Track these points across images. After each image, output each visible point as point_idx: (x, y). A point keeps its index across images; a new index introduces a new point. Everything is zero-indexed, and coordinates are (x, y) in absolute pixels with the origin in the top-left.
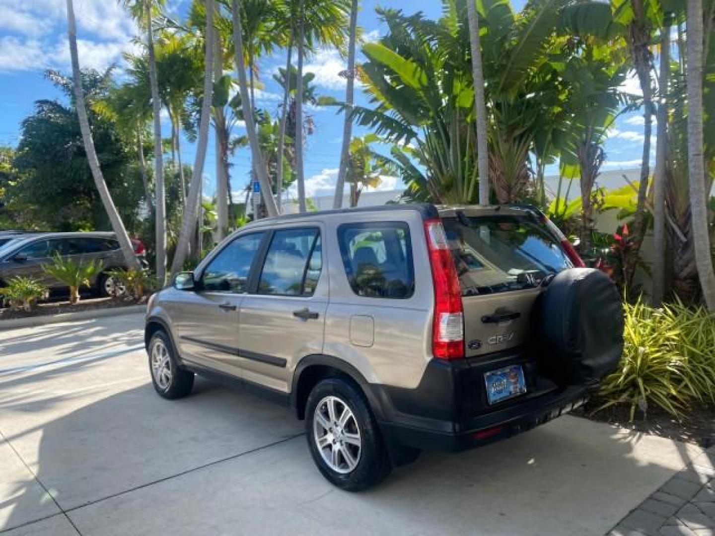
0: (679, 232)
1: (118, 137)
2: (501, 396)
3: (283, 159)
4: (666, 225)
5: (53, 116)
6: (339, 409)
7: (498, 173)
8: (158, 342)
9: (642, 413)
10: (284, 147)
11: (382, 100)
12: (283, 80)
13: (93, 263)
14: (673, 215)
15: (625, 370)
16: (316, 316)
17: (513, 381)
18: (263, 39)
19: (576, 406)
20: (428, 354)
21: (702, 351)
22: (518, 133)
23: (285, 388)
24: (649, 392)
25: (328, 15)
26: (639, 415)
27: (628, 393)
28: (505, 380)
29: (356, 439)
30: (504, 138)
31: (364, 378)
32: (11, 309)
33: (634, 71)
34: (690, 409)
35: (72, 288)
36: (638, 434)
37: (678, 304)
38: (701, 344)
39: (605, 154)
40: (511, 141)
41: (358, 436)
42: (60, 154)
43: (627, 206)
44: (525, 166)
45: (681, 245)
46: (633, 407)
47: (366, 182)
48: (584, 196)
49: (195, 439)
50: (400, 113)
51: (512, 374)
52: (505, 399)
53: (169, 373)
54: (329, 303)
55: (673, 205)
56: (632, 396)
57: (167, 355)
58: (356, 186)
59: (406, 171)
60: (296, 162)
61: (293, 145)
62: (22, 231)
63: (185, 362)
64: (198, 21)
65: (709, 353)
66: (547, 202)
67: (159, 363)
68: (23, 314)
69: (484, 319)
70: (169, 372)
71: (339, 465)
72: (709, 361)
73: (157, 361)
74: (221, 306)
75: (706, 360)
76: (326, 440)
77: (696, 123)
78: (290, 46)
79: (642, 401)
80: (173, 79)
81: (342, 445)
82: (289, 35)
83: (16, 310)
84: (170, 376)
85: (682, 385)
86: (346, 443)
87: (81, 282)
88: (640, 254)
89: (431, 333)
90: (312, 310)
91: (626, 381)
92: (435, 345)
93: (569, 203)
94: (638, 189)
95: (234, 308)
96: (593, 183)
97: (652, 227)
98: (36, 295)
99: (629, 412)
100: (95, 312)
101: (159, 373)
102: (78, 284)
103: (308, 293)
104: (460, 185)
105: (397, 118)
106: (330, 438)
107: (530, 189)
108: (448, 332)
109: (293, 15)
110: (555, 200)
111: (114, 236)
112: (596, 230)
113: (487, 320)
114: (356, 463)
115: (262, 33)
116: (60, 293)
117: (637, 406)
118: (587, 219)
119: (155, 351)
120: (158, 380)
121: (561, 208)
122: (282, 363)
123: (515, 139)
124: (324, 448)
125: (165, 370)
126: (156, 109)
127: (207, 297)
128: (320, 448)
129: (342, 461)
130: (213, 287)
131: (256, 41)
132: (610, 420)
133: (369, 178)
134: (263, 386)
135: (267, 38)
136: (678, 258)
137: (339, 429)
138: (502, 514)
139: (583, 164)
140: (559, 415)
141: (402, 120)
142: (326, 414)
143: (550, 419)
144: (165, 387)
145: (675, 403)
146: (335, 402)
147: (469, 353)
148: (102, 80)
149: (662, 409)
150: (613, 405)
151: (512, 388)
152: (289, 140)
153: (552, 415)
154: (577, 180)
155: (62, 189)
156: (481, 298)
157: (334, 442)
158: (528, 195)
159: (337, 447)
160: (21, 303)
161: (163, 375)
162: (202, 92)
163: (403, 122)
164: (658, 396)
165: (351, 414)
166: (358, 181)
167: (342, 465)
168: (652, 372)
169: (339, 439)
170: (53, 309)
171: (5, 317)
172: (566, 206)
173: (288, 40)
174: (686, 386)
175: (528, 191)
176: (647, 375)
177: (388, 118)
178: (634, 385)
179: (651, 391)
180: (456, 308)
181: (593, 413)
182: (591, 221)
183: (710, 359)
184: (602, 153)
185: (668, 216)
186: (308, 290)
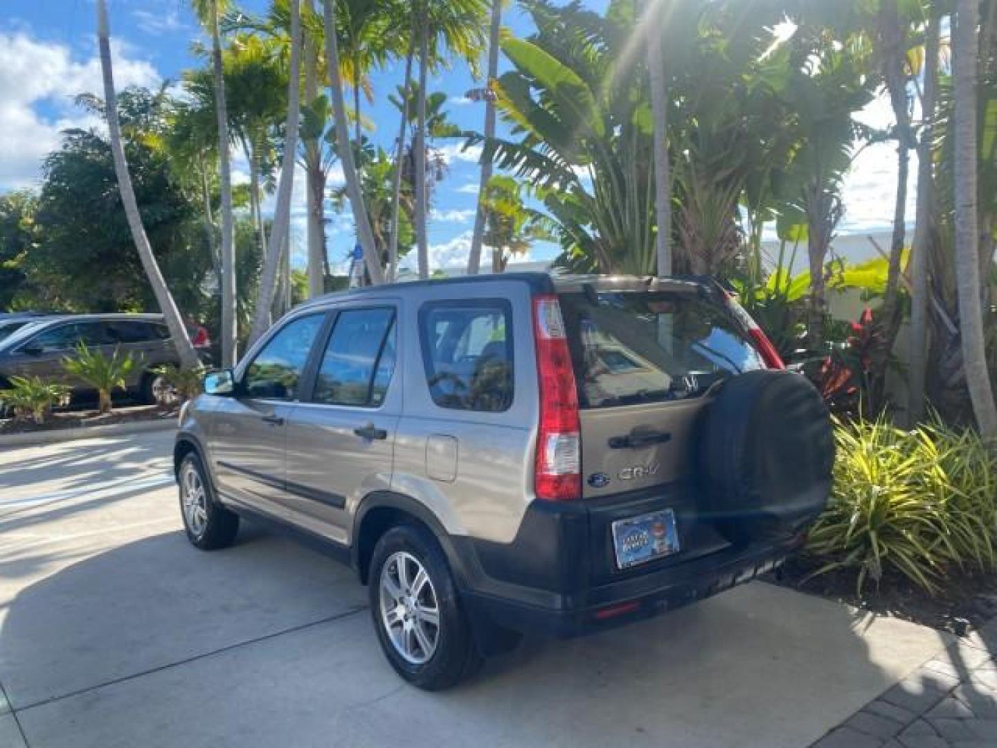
0: (947, 320)
1: (177, 183)
2: (639, 556)
3: (399, 211)
4: (929, 309)
5: (90, 152)
6: (412, 570)
7: (692, 234)
8: (189, 469)
9: (873, 581)
10: (400, 195)
11: (530, 129)
12: (401, 101)
13: (130, 355)
14: (939, 295)
15: (853, 519)
16: (383, 435)
17: (657, 534)
18: (373, 44)
19: (760, 571)
20: (528, 493)
21: (968, 493)
22: (720, 176)
23: (343, 538)
24: (886, 550)
25: (463, 11)
26: (869, 584)
27: (856, 553)
28: (645, 533)
29: (433, 614)
30: (703, 182)
31: (443, 528)
32: (17, 419)
33: (883, 86)
34: (946, 577)
35: (102, 391)
36: (870, 614)
37: (937, 423)
38: (968, 482)
39: (844, 205)
40: (713, 187)
41: (436, 610)
42: (98, 204)
43: (871, 284)
44: (732, 223)
45: (950, 338)
46: (861, 576)
47: (514, 248)
48: (812, 267)
49: (226, 609)
50: (554, 148)
51: (658, 524)
52: (642, 561)
53: (202, 512)
54: (400, 416)
55: (939, 282)
56: (862, 557)
57: (201, 487)
58: (501, 252)
59: (565, 230)
60: (417, 218)
61: (414, 193)
62: (45, 312)
63: (223, 499)
64: (282, 18)
65: (978, 496)
66: (765, 275)
67: (191, 498)
68: (33, 426)
69: (612, 443)
70: (204, 512)
71: (412, 652)
72: (977, 508)
73: (188, 496)
74: (266, 419)
75: (974, 505)
76: (395, 614)
77: (967, 159)
78: (410, 53)
79: (874, 565)
80: (250, 99)
81: (415, 622)
82: (408, 37)
83: (23, 420)
84: (205, 517)
85: (938, 541)
86: (421, 620)
87: (114, 384)
88: (894, 352)
89: (533, 463)
90: (379, 426)
91: (855, 535)
92: (538, 478)
93: (794, 278)
94: (889, 256)
95: (281, 422)
96: (826, 246)
97: (909, 313)
98: (50, 401)
99: (856, 581)
100: (132, 425)
101: (191, 512)
102: (109, 386)
103: (376, 402)
104: (638, 251)
105: (549, 156)
106: (400, 611)
107: (741, 257)
108: (558, 461)
109: (414, 9)
110: (776, 271)
111: (163, 320)
112: (830, 316)
113: (619, 443)
114: (433, 650)
115: (372, 35)
116: (85, 399)
117: (868, 572)
118: (817, 299)
119: (186, 481)
120: (190, 523)
121: (783, 286)
122: (339, 503)
123: (718, 185)
124: (393, 626)
125: (199, 508)
126: (224, 141)
127: (250, 405)
128: (387, 626)
129: (415, 646)
130: (262, 392)
131: (363, 46)
132: (827, 592)
133: (519, 241)
134: (318, 535)
135: (380, 42)
136: (945, 357)
137: (413, 600)
138: (640, 730)
139: (811, 222)
140: (733, 584)
141: (558, 158)
142: (396, 577)
143: (717, 592)
144: (198, 533)
145: (924, 568)
146: (408, 560)
147: (589, 492)
148: (156, 103)
149: (905, 576)
150: (834, 570)
151: (656, 545)
152: (407, 188)
153: (720, 585)
154: (804, 245)
155: (100, 254)
156: (612, 411)
157: (406, 618)
158: (738, 265)
159: (409, 626)
160: (31, 411)
161: (196, 515)
162: (285, 119)
163: (559, 162)
164: (900, 557)
165: (427, 578)
166: (504, 244)
167: (417, 651)
168: (893, 522)
169: (412, 615)
170: (75, 420)
171: (5, 431)
172: (789, 281)
173: (407, 46)
174: (943, 543)
175: (738, 260)
176: (886, 527)
177: (535, 154)
178: (866, 539)
179: (889, 549)
180: (570, 426)
181: (803, 581)
182: (822, 302)
183: (978, 504)
184: (839, 205)
185: (932, 298)
186: (377, 397)
